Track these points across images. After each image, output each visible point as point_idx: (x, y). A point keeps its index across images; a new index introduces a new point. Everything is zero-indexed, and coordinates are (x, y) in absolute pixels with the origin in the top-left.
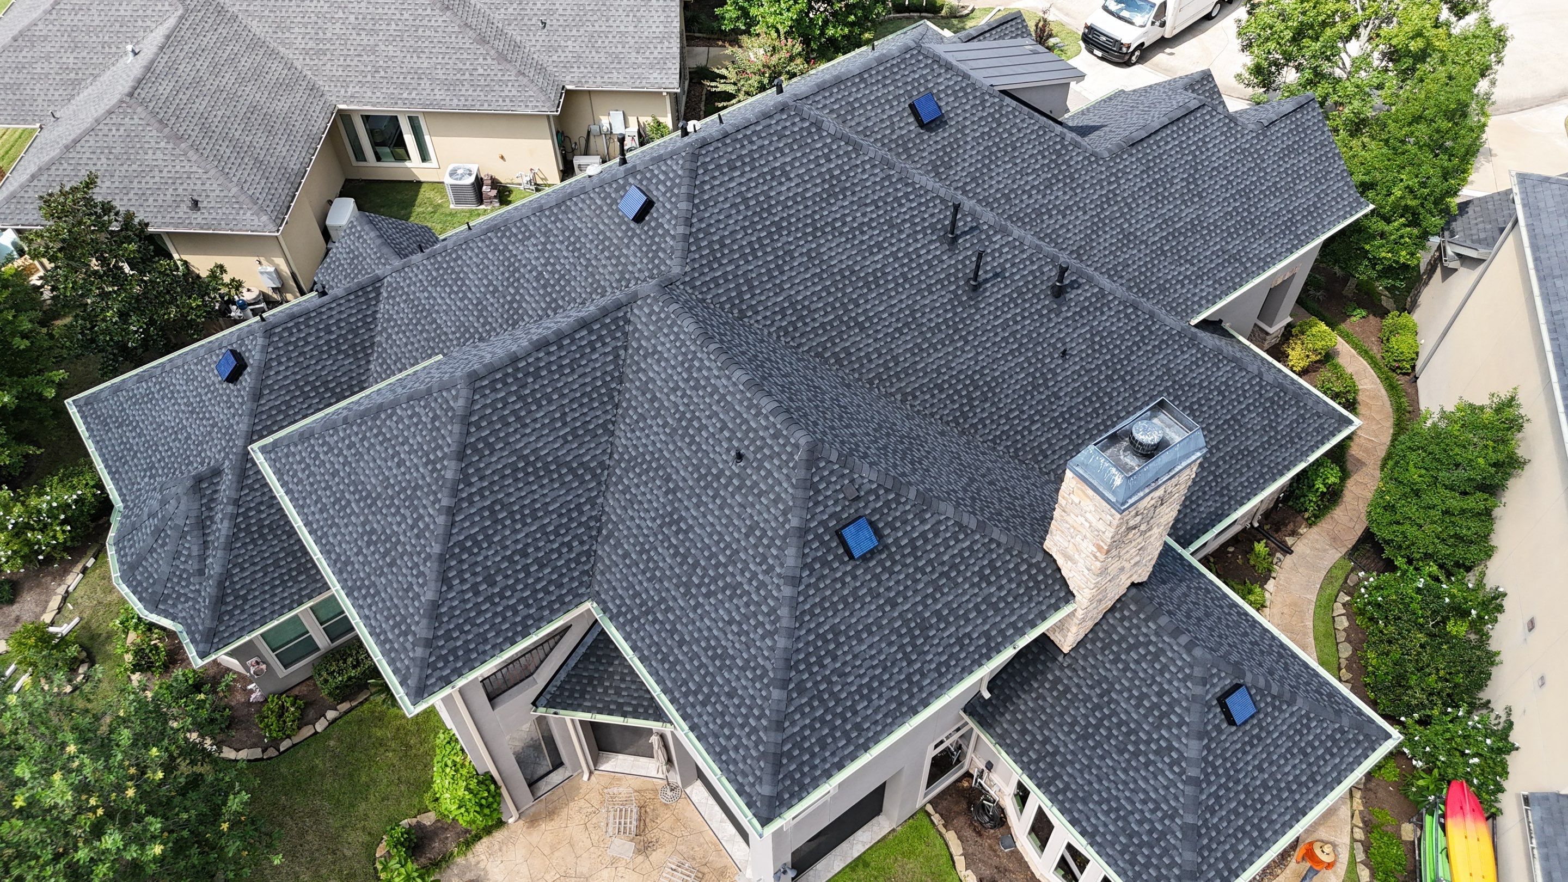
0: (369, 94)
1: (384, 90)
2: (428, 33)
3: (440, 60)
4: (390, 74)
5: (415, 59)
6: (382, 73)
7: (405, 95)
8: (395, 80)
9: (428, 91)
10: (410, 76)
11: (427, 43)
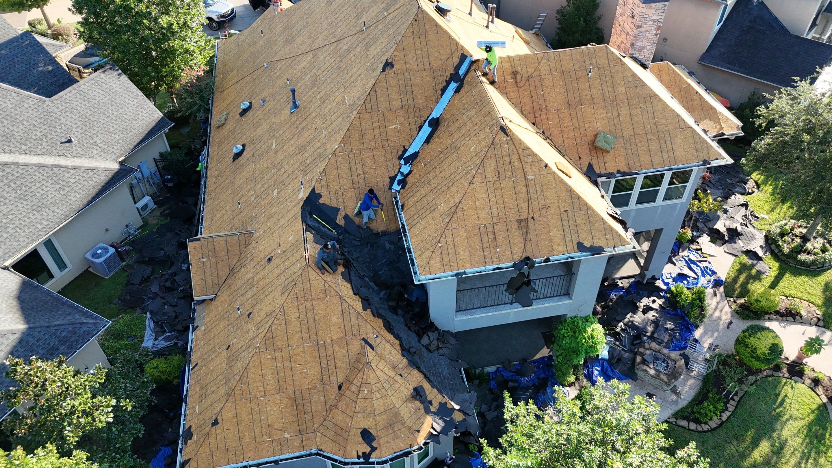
0: (15, 244)
1: (23, 234)
2: (19, 183)
3: (42, 192)
4: (17, 222)
5: (25, 203)
6: (11, 226)
7: (40, 227)
8: (23, 223)
9: (51, 214)
10: (31, 215)
11: (24, 189)
